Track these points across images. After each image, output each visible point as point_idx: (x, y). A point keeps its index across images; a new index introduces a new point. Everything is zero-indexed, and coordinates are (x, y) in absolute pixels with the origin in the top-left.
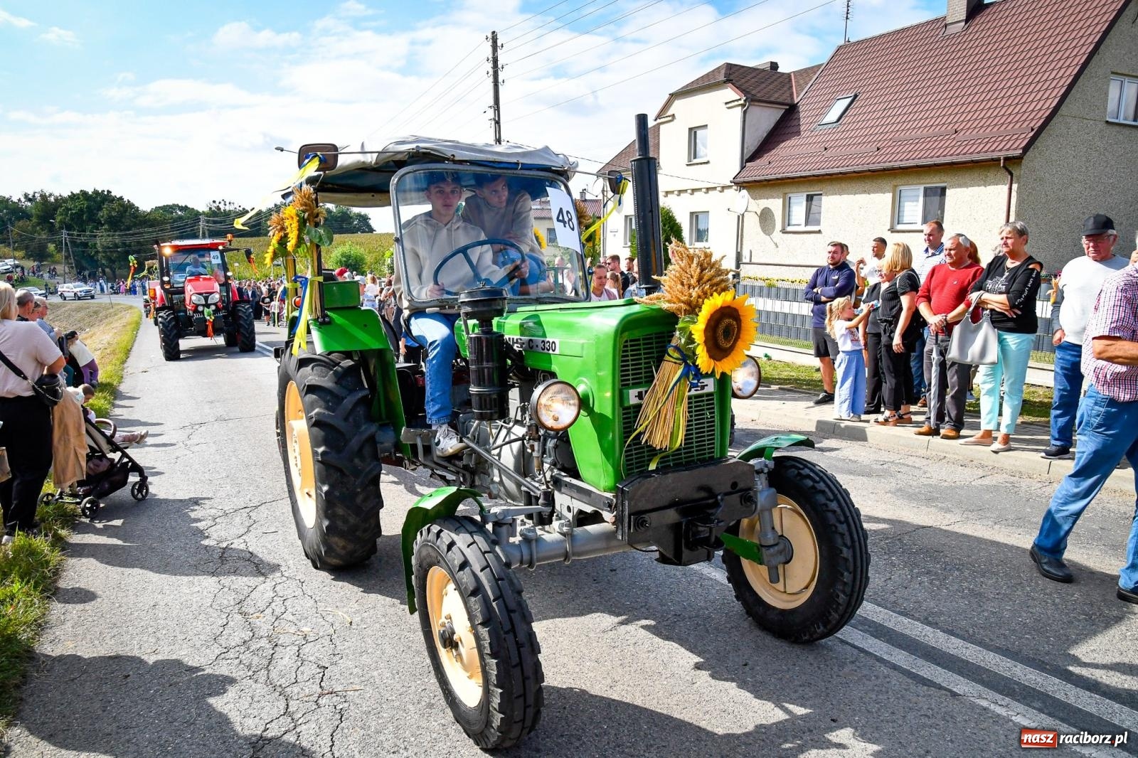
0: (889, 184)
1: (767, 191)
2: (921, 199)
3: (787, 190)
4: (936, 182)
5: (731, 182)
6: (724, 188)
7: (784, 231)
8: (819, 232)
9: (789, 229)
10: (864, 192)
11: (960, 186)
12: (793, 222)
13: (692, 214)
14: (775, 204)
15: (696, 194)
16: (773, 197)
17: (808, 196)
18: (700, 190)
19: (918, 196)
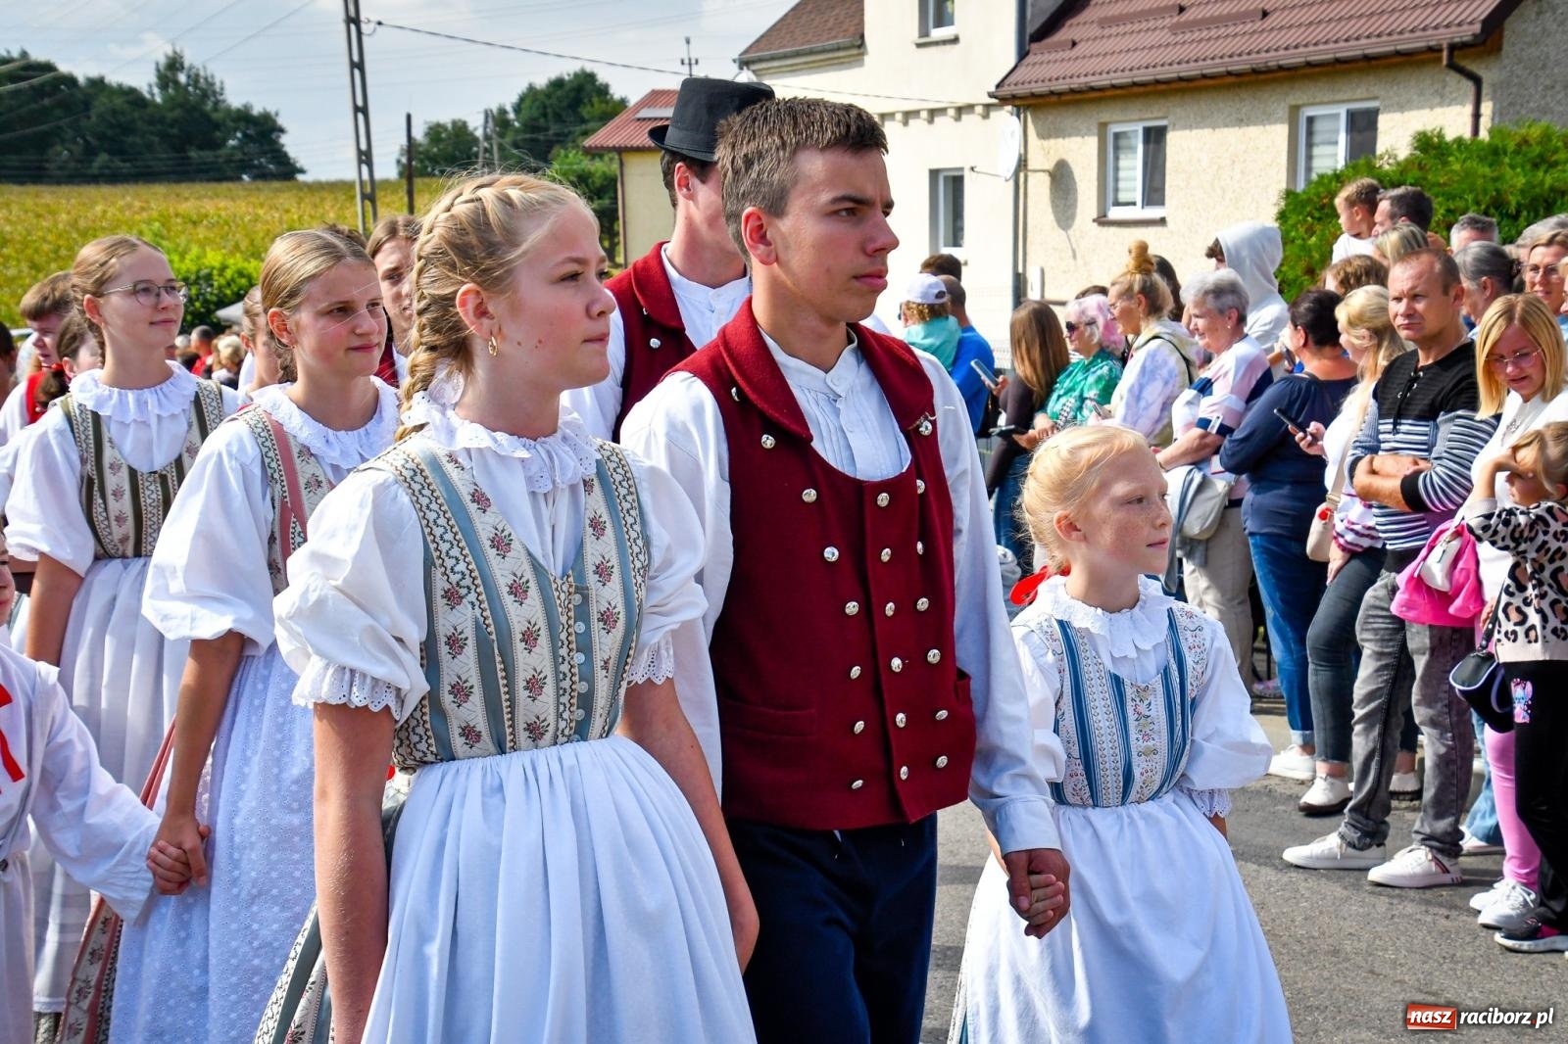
0: (1279, 101)
1: (1067, 118)
2: (1342, 138)
3: (1105, 117)
4: (1359, 95)
5: (991, 95)
6: (988, 107)
7: (1102, 220)
8: (1162, 221)
9: (1115, 213)
10: (1241, 122)
11: (1401, 108)
12: (1123, 197)
13: (934, 174)
14: (1081, 151)
15: (938, 120)
16: (1078, 133)
17: (1147, 131)
18: (942, 111)
19: (1337, 132)
